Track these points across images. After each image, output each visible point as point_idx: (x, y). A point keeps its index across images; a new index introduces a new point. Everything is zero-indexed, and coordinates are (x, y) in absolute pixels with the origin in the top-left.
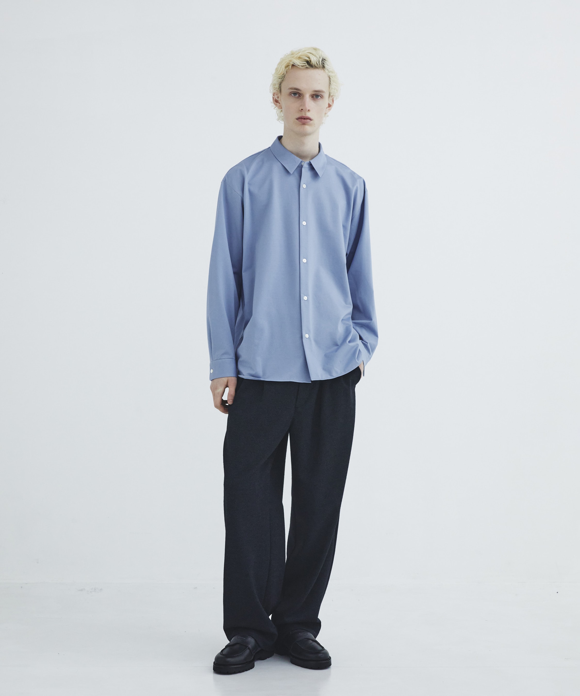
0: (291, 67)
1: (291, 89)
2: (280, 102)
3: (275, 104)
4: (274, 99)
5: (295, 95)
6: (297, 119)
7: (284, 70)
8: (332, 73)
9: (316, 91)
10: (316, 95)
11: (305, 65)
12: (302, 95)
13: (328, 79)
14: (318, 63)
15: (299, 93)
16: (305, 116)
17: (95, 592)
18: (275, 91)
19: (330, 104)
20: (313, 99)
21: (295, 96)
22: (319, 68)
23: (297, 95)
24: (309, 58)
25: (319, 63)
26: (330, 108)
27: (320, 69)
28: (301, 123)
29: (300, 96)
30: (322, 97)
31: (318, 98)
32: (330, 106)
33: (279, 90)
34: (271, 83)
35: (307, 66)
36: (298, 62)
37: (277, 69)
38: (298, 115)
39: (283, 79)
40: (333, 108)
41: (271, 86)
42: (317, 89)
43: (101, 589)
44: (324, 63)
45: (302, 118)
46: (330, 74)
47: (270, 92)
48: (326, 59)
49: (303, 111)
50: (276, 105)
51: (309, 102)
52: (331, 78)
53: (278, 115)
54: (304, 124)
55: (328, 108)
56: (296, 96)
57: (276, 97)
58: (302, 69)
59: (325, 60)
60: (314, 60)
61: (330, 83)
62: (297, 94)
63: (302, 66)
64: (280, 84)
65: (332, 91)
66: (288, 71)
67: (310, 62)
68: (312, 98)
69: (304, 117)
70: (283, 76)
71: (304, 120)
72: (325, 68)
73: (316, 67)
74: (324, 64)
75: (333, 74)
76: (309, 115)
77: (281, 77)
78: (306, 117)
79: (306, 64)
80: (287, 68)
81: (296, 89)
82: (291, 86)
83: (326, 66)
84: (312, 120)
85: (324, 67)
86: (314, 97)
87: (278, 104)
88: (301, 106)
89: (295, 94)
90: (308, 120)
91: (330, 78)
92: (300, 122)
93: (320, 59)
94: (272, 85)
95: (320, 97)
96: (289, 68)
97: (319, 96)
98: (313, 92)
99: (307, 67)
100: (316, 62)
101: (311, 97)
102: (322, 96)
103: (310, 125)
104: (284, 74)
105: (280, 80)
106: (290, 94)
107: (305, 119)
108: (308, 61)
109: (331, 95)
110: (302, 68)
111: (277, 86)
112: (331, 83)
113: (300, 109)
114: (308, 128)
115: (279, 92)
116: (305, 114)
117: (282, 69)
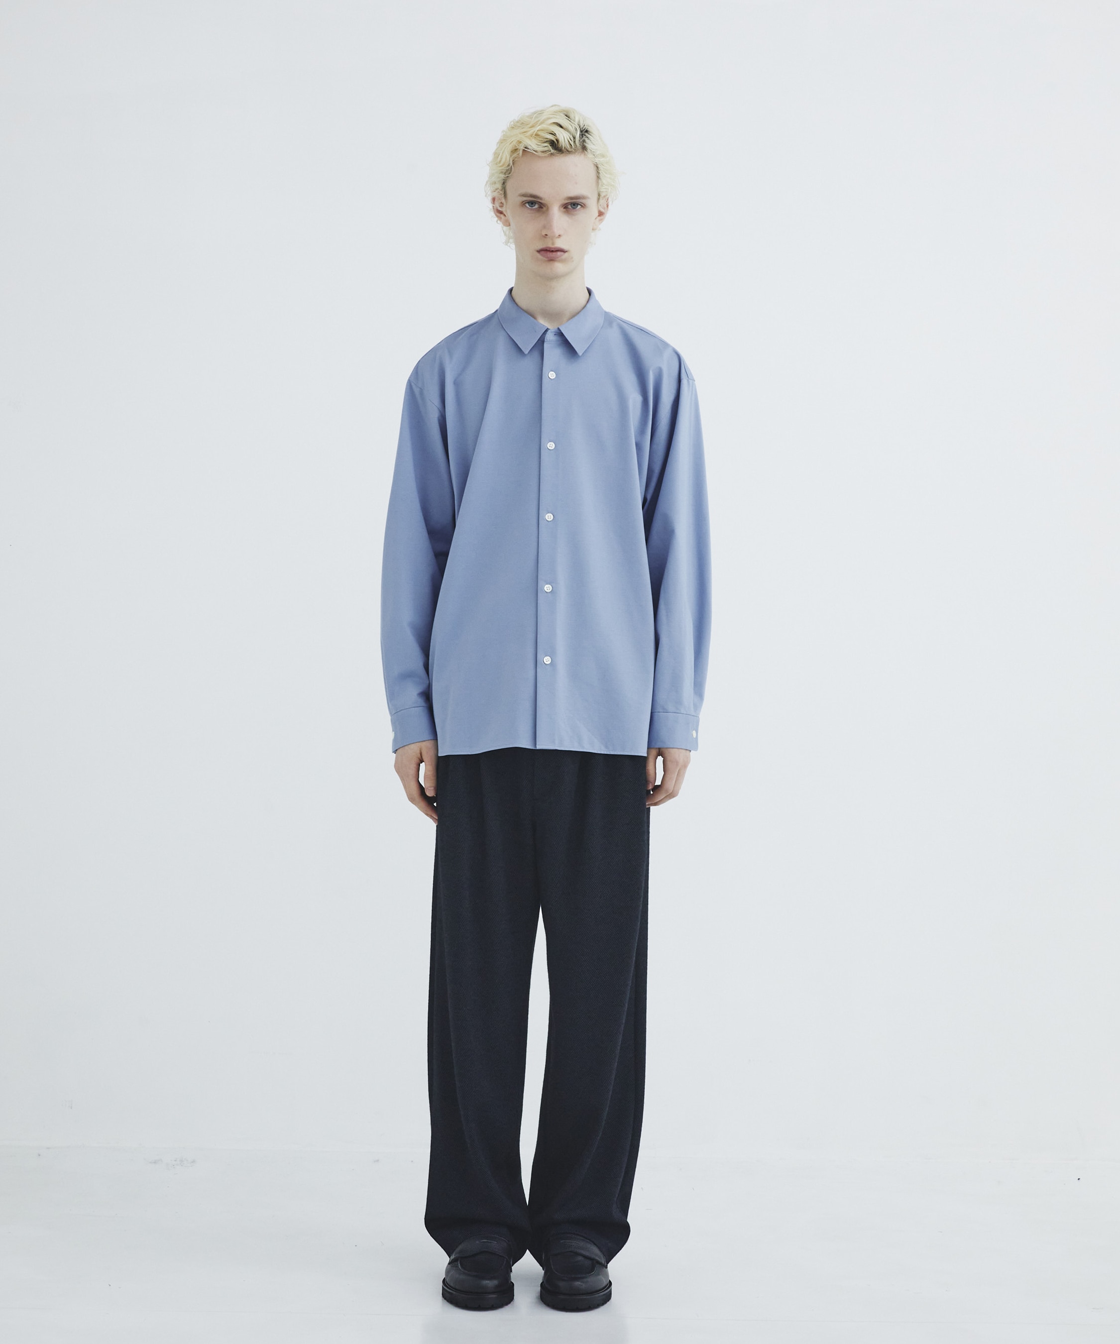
0: (522, 154)
1: (524, 195)
2: (505, 214)
3: (497, 216)
4: (495, 207)
5: (533, 205)
6: (539, 251)
7: (510, 158)
8: (603, 156)
9: (571, 198)
10: (572, 205)
11: (546, 149)
12: (545, 206)
13: (592, 170)
14: (572, 143)
15: (540, 202)
16: (553, 246)
17: (182, 1166)
18: (496, 194)
19: (602, 210)
20: (567, 210)
21: (532, 207)
22: (575, 153)
23: (536, 206)
24: (554, 134)
25: (575, 142)
26: (602, 217)
27: (577, 153)
28: (546, 259)
29: (542, 208)
30: (583, 206)
31: (577, 207)
32: (601, 214)
33: (502, 192)
34: (487, 179)
35: (552, 151)
36: (534, 145)
37: (496, 155)
38: (540, 246)
39: (508, 173)
40: (608, 216)
41: (486, 184)
42: (572, 194)
43: (194, 1162)
44: (584, 141)
45: (548, 249)
46: (597, 160)
47: (486, 196)
48: (589, 129)
49: (547, 236)
50: (500, 218)
51: (558, 219)
52: (599, 166)
53: (505, 235)
54: (552, 260)
55: (599, 218)
56: (534, 208)
57: (497, 205)
58: (542, 157)
59: (587, 131)
60: (563, 137)
61: (598, 177)
62: (535, 203)
63: (543, 152)
64: (504, 183)
65: (602, 189)
66: (516, 159)
67: (558, 143)
68: (565, 210)
69: (550, 248)
70: (507, 168)
71: (551, 253)
72: (589, 151)
73: (568, 151)
74: (586, 142)
75: (603, 159)
76: (559, 244)
77: (504, 171)
78: (555, 248)
79: (550, 147)
80: (515, 155)
81: (532, 196)
82: (523, 191)
83: (589, 145)
84: (566, 252)
85: (584, 148)
86: (570, 207)
87: (502, 216)
88: (544, 227)
89: (532, 203)
90: (559, 253)
91: (597, 167)
92: (544, 256)
93: (577, 133)
94: (489, 183)
95: (579, 207)
96: (518, 154)
97: (578, 204)
98: (565, 200)
99: (552, 154)
100: (569, 141)
101: (562, 209)
102: (585, 205)
103: (563, 261)
104: (508, 165)
105: (503, 176)
106: (523, 204)
107: (552, 251)
108: (553, 141)
109: (602, 195)
110: (543, 155)
111: (499, 186)
112: (601, 177)
113: (544, 234)
114: (559, 267)
115: (503, 196)
116: (553, 244)
117: (506, 157)
